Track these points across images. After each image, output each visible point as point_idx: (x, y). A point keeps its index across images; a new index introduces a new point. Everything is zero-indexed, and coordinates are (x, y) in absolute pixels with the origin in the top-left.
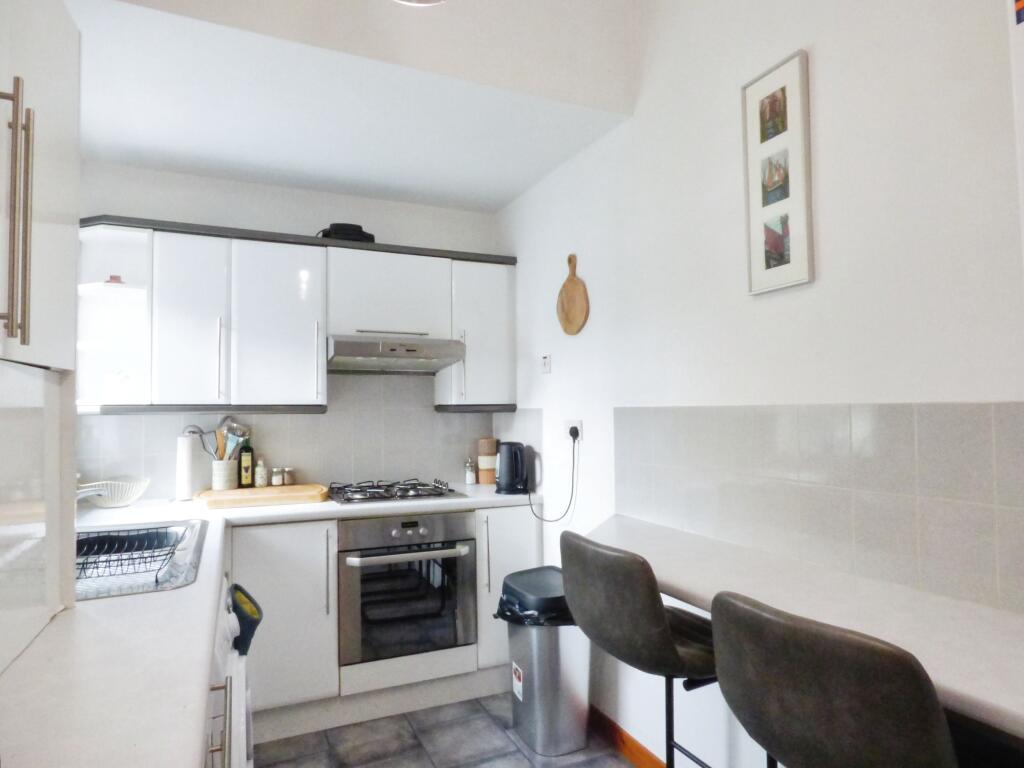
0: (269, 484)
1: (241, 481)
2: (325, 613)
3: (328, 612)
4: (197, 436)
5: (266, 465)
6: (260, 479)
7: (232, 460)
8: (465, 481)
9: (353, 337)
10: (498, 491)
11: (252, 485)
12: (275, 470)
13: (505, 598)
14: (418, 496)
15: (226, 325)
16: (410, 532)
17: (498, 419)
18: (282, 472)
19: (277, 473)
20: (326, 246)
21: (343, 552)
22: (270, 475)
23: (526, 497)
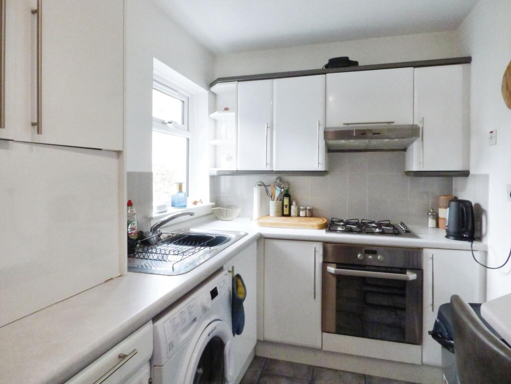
0: (299, 216)
1: (284, 213)
2: (313, 298)
3: (315, 298)
4: (263, 187)
5: (297, 204)
6: (293, 213)
7: (278, 201)
8: (428, 225)
9: (340, 128)
10: (447, 237)
11: (289, 215)
12: (301, 208)
13: (438, 321)
14: (383, 233)
15: (271, 127)
16: (370, 257)
17: (457, 182)
18: (306, 209)
19: (303, 210)
20: (325, 74)
21: (325, 263)
22: (299, 210)
23: (470, 243)
